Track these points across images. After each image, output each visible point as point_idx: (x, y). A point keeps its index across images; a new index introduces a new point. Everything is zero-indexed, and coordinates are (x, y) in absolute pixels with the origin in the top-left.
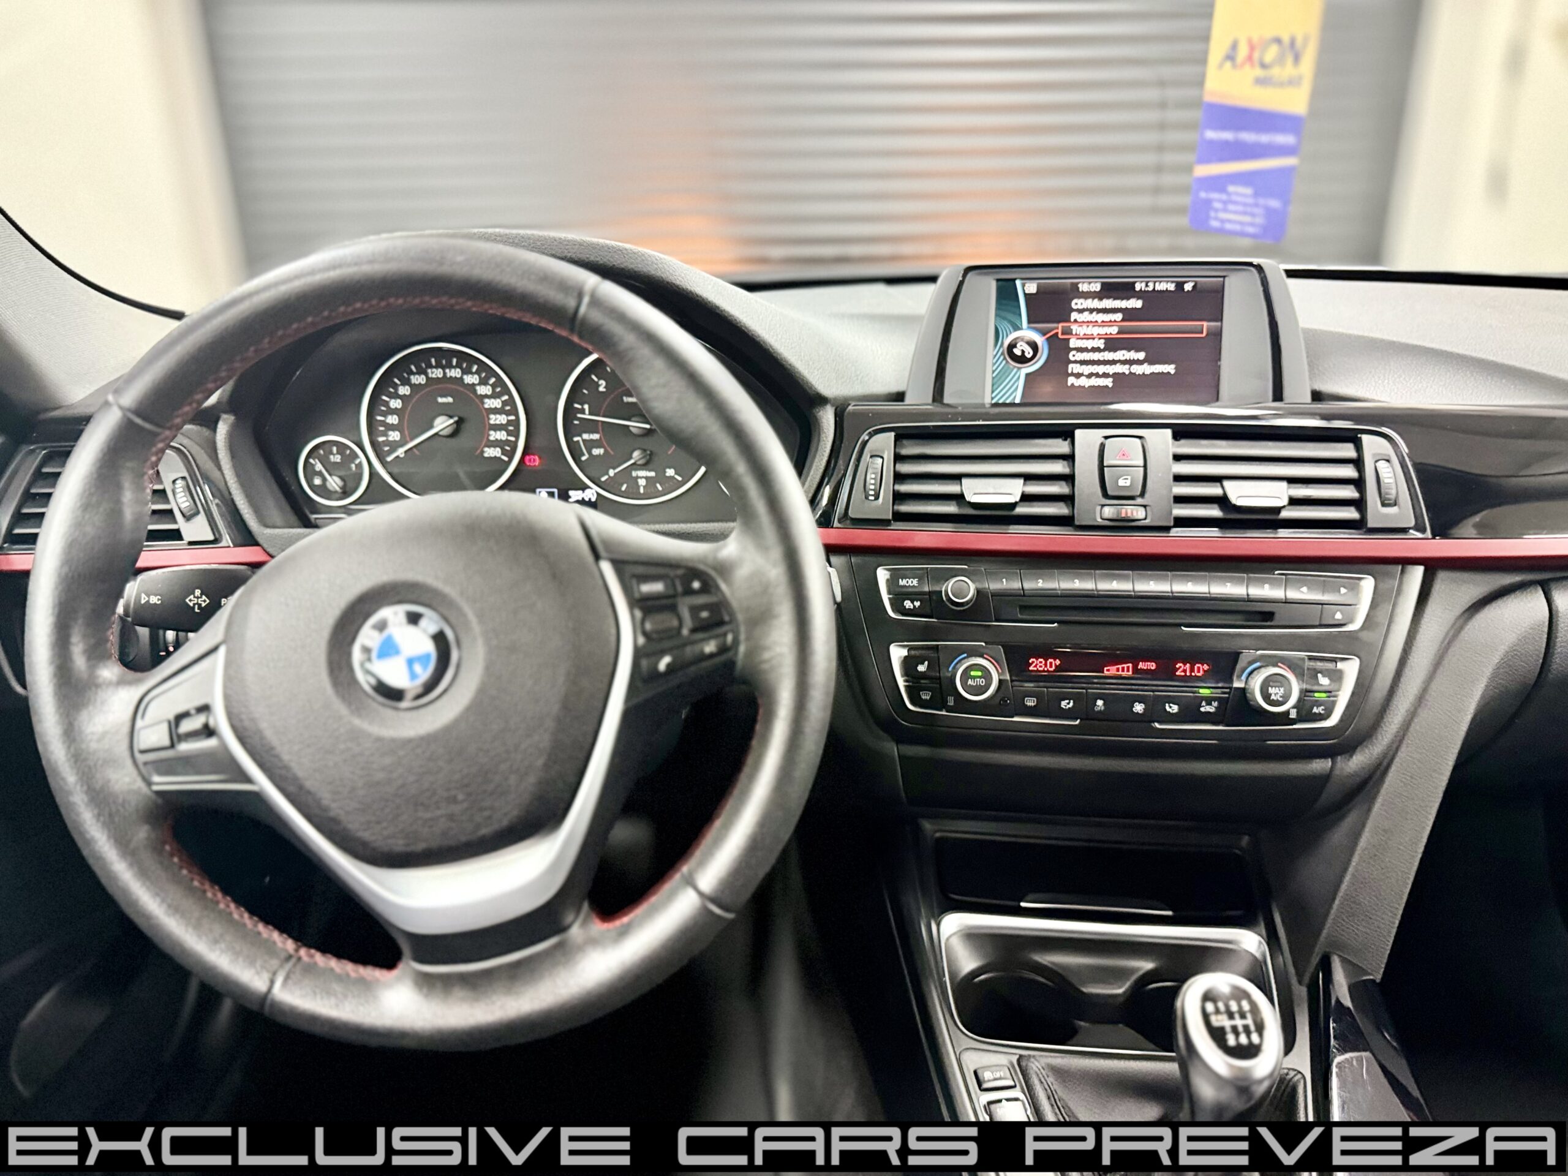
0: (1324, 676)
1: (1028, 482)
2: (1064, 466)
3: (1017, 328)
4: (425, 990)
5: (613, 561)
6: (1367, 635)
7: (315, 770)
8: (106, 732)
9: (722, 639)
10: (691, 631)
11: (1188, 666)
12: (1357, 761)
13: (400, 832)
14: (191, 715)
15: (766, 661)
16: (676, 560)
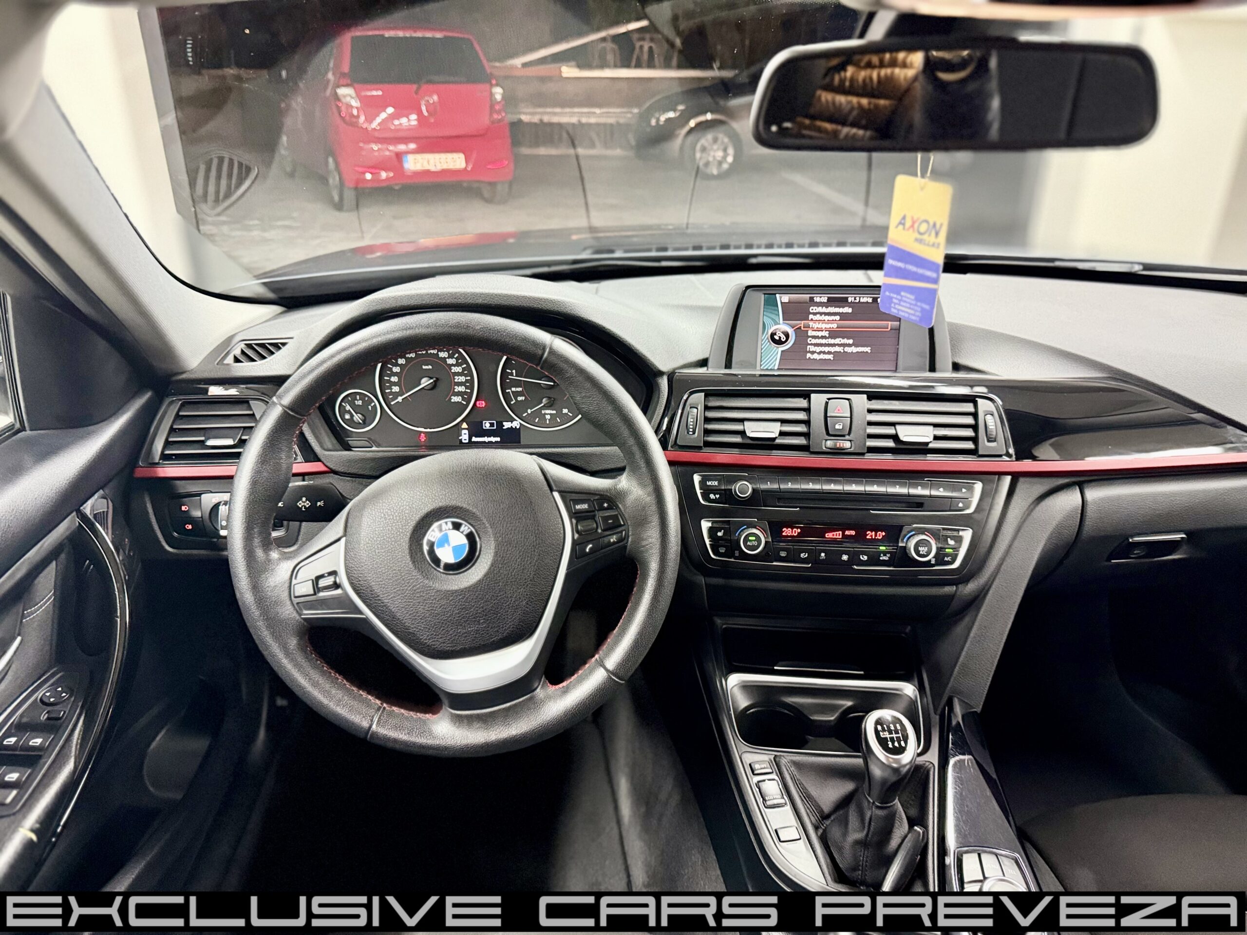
0: (951, 539)
1: (783, 424)
2: (804, 415)
3: (777, 323)
4: (457, 724)
5: (560, 492)
6: (976, 516)
7: (403, 607)
8: (276, 586)
9: (620, 534)
10: (603, 530)
11: (874, 533)
12: (971, 587)
13: (449, 640)
14: (325, 577)
15: (644, 546)
16: (594, 491)
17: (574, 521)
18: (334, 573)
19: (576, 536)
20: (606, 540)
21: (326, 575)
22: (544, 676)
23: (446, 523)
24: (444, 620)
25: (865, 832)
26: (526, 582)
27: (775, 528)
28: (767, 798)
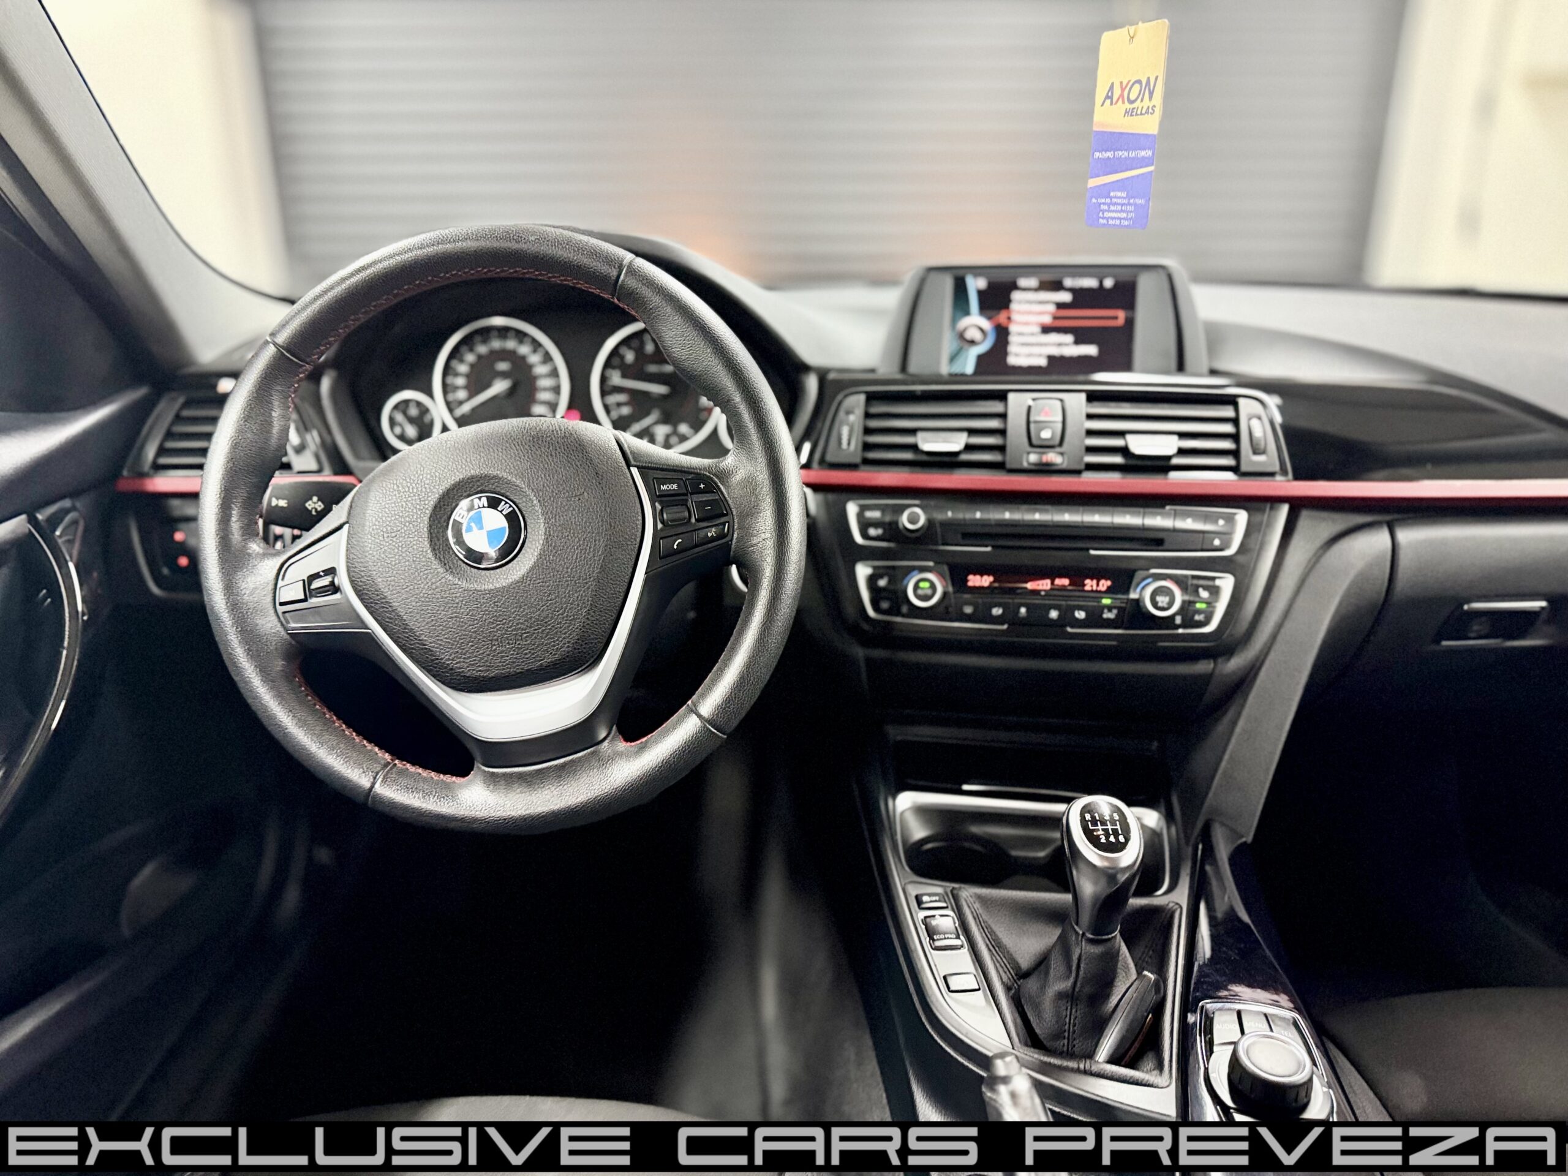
0: (1205, 590)
1: (971, 435)
2: (998, 423)
3: (969, 316)
4: (491, 787)
5: (638, 467)
6: (1241, 559)
7: (417, 613)
8: (256, 588)
9: (721, 527)
10: (697, 520)
11: (1095, 582)
12: (1235, 664)
13: (479, 661)
14: (321, 576)
15: (755, 545)
16: (687, 468)
17: (658, 506)
18: (331, 571)
19: (660, 526)
20: (702, 533)
21: (322, 574)
22: (615, 727)
23: (480, 498)
24: (473, 632)
25: (1072, 980)
26: (587, 583)
27: (957, 573)
28: (935, 937)
